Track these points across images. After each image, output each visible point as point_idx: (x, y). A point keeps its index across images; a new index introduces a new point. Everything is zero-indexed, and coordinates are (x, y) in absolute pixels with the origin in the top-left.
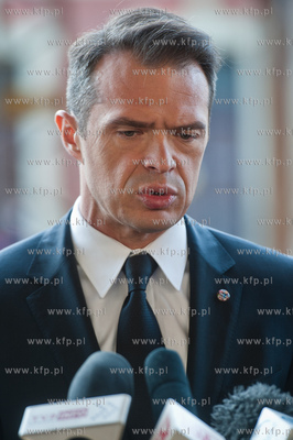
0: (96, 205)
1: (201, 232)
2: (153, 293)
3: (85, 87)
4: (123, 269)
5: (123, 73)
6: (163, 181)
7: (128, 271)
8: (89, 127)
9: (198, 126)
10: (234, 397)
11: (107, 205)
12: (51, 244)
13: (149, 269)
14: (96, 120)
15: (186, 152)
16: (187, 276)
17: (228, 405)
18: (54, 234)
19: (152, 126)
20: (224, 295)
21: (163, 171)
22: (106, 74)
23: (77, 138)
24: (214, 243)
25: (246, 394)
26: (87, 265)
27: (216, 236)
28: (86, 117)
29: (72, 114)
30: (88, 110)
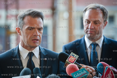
0: (24, 43)
1: (41, 48)
2: (33, 59)
3: (22, 22)
4: (28, 55)
5: (29, 19)
6: (37, 37)
7: (29, 55)
8: (23, 29)
9: (42, 28)
10: (49, 76)
11: (26, 43)
13: (33, 55)
14: (24, 28)
15: (40, 33)
16: (39, 56)
18: (16, 48)
19: (35, 28)
21: (37, 36)
22: (26, 20)
23: (20, 31)
25: (51, 76)
27: (44, 49)
28: (22, 27)
29: (19, 27)
30: (23, 26)
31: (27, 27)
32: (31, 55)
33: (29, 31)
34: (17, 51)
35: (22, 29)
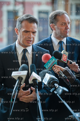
2: (27, 54)
3: (20, 25)
6: (31, 39)
9: (36, 32)
11: (22, 42)
12: (13, 46)
13: (26, 51)
15: (34, 35)
17: (41, 72)
19: (30, 31)
20: (37, 55)
22: (23, 24)
24: (36, 48)
26: (18, 49)
29: (17, 28)
30: (20, 28)
31: (23, 30)
32: (25, 51)
33: (25, 33)
34: (14, 47)
35: (19, 31)
